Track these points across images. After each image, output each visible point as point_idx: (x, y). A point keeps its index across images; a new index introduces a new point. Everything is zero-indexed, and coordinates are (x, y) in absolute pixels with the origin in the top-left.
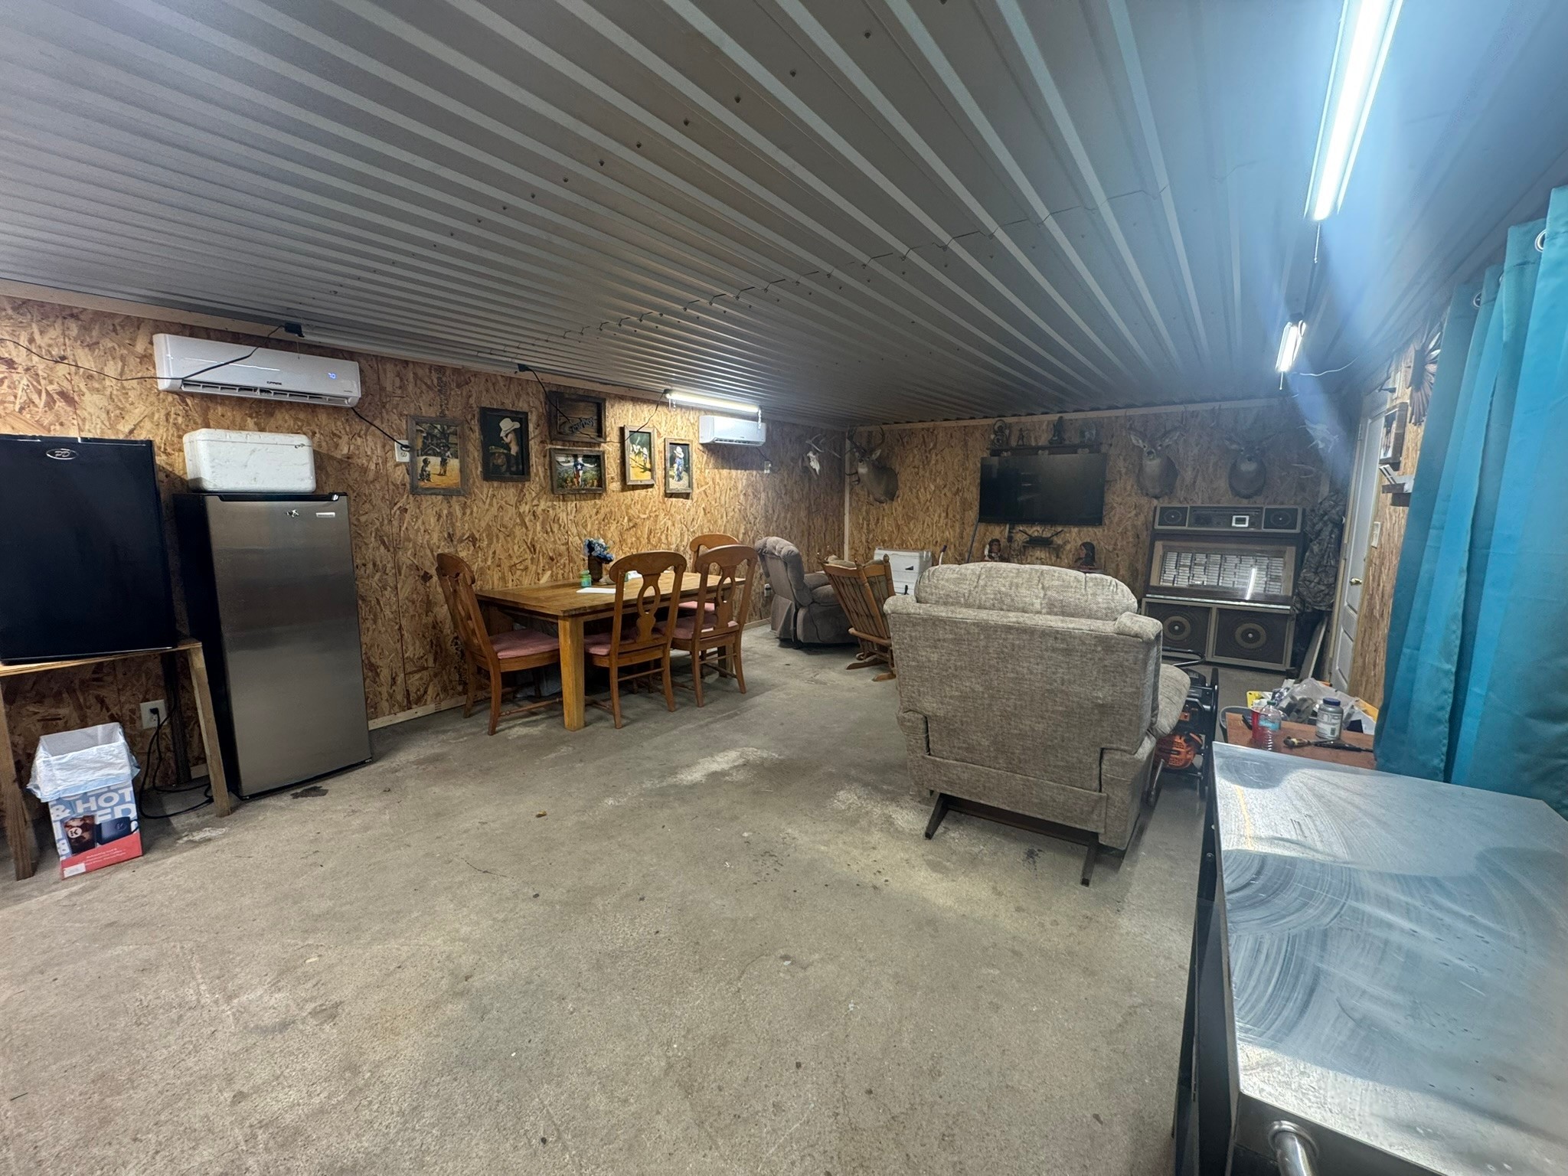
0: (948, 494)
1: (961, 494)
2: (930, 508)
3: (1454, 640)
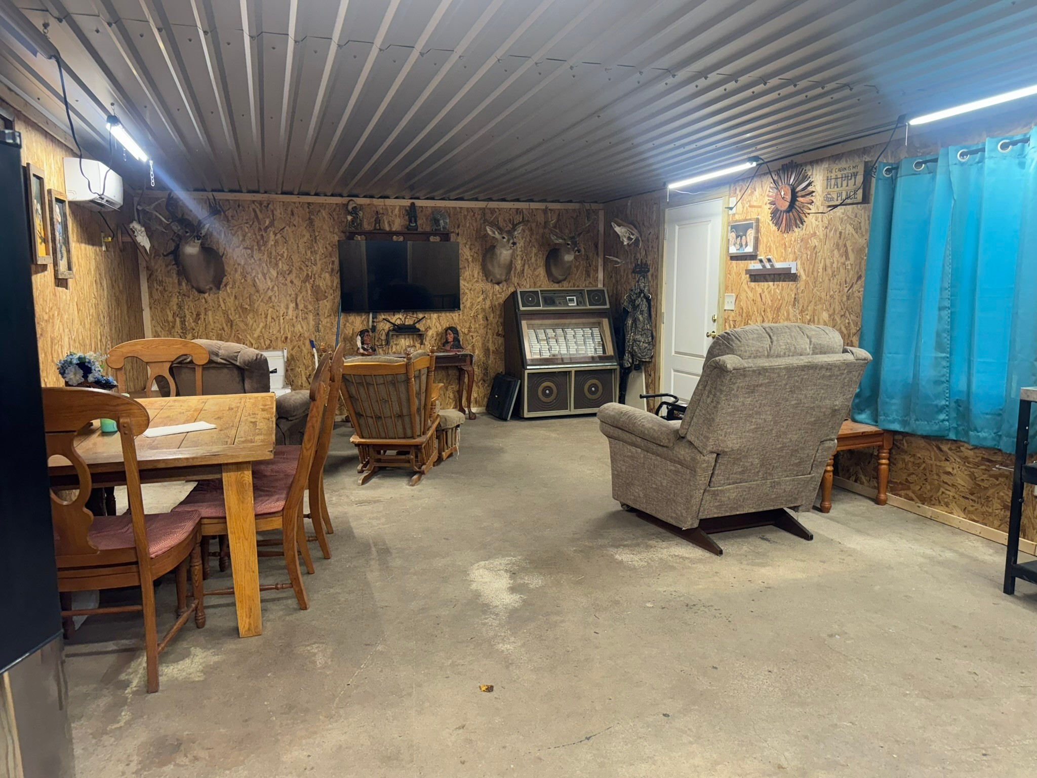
0: (295, 281)
1: (311, 281)
2: (273, 298)
3: (946, 342)
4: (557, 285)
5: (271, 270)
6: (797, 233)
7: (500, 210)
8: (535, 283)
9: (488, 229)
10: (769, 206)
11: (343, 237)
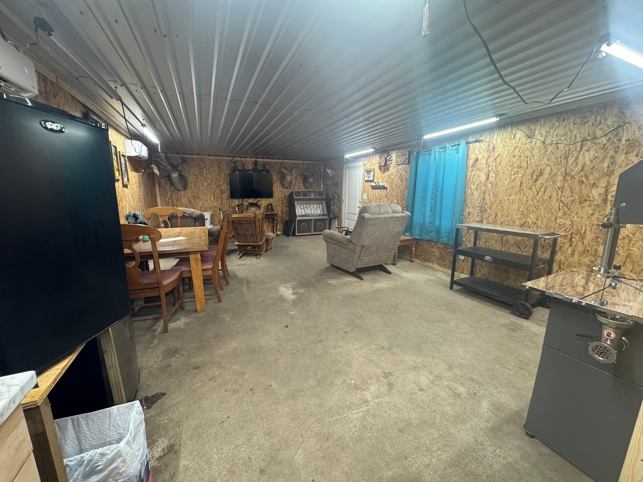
0: (213, 187)
1: (219, 187)
2: (206, 193)
3: (433, 209)
4: (307, 189)
5: (205, 183)
6: (387, 173)
7: (287, 163)
8: (299, 189)
9: (283, 169)
10: (378, 164)
11: (231, 171)
